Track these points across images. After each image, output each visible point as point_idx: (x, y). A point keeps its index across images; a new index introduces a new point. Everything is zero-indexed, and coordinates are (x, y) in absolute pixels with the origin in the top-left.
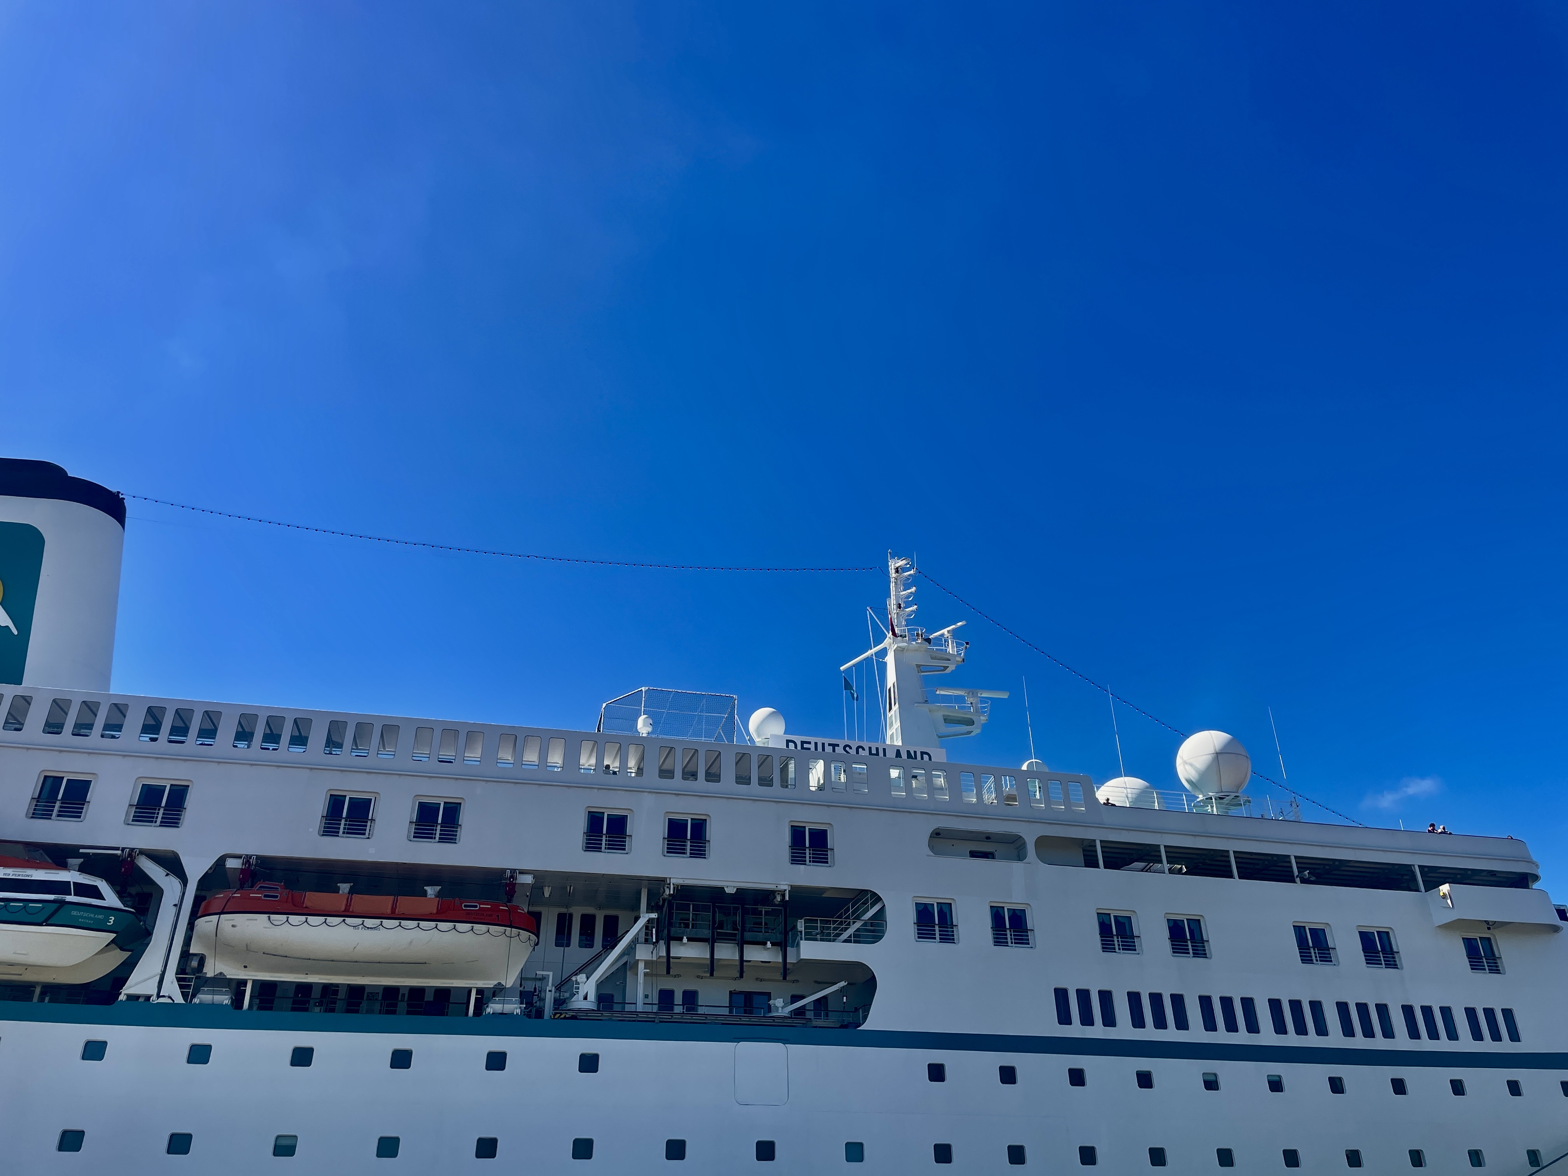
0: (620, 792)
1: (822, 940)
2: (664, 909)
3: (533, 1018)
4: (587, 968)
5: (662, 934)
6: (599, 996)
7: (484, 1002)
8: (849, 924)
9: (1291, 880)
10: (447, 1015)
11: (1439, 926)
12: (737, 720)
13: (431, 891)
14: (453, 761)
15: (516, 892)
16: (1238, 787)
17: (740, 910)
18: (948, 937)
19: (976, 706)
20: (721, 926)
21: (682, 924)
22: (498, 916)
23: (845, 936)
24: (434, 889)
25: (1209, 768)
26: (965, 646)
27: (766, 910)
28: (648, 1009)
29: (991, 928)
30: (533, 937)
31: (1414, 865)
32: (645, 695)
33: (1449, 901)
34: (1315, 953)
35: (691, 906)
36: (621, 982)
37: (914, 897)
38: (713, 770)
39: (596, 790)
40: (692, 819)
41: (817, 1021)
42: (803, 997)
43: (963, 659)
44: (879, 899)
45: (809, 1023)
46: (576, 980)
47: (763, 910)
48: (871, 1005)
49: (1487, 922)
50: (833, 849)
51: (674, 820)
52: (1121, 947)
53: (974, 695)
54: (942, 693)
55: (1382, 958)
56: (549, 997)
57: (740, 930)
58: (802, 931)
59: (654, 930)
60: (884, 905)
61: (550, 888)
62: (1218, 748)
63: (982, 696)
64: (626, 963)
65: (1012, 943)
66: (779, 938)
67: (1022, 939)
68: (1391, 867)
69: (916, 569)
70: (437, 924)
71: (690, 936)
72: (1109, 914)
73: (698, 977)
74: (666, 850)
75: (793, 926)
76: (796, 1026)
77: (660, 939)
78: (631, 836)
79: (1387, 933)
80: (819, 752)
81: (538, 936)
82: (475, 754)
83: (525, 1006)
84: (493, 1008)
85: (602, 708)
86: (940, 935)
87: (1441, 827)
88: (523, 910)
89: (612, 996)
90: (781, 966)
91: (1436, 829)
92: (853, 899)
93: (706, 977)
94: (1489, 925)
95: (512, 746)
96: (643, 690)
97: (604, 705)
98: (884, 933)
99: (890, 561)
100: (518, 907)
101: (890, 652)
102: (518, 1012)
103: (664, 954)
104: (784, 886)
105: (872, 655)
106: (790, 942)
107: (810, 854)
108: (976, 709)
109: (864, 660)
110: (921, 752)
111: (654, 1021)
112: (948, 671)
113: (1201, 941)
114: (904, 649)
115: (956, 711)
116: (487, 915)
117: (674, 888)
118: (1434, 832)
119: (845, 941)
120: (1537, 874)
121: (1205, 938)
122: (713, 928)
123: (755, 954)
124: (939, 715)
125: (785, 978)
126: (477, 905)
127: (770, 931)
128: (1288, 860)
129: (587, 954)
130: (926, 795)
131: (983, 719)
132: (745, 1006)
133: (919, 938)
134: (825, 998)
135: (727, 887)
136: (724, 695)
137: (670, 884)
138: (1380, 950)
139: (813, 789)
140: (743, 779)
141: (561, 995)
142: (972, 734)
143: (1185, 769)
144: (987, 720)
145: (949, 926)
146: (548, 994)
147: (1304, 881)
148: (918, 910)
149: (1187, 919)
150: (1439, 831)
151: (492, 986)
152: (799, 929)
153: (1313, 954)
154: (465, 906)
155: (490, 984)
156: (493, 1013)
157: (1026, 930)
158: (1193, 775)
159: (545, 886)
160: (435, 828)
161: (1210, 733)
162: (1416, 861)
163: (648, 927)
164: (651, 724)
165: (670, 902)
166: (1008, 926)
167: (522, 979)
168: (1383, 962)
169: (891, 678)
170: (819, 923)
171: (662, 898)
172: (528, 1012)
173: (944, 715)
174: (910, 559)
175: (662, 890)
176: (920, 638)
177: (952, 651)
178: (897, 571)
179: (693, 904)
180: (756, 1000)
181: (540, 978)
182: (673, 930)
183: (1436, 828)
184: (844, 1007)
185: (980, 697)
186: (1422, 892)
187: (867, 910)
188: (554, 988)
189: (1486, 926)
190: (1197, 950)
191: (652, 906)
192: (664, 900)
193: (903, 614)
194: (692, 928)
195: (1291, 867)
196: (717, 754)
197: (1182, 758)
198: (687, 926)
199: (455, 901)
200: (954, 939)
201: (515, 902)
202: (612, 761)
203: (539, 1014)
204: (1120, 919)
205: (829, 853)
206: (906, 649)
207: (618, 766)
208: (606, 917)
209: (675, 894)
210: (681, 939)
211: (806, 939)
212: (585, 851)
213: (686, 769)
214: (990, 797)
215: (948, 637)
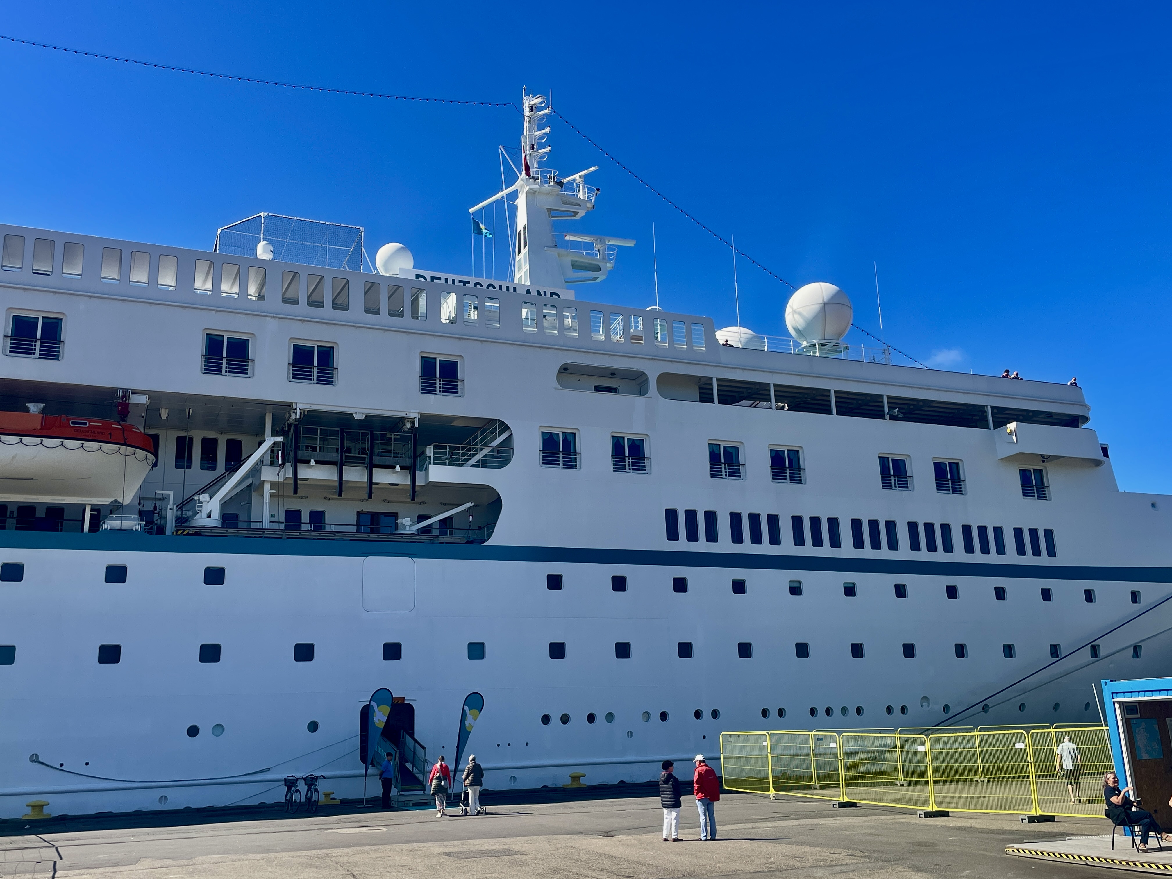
0: (240, 315)
1: (450, 465)
2: (290, 434)
3: (154, 534)
4: (211, 488)
5: (289, 457)
6: (223, 516)
7: (101, 520)
8: (477, 451)
9: (881, 416)
10: (61, 531)
11: (1001, 459)
12: (364, 253)
13: (33, 408)
14: (50, 273)
15: (129, 412)
16: (840, 335)
17: (369, 436)
18: (571, 463)
19: (603, 253)
20: (349, 450)
21: (310, 447)
22: (110, 434)
23: (473, 461)
24: (37, 407)
25: (815, 318)
26: (595, 193)
27: (396, 437)
28: (275, 526)
29: (612, 455)
30: (151, 457)
31: (987, 406)
32: (264, 221)
33: (1014, 437)
34: (895, 480)
35: (319, 431)
36: (246, 502)
37: (541, 426)
38: (339, 301)
39: (214, 312)
40: (318, 346)
41: (444, 538)
42: (429, 517)
43: (594, 206)
44: (507, 428)
45: (437, 539)
46: (199, 499)
47: (393, 437)
48: (496, 523)
49: (1042, 456)
50: (463, 380)
51: (301, 347)
52: (727, 474)
53: (602, 242)
54: (572, 238)
55: (950, 486)
56: (171, 516)
57: (369, 454)
58: (431, 457)
59: (280, 453)
60: (512, 434)
61: (167, 410)
62: (826, 300)
63: (609, 243)
64: (250, 486)
65: (630, 469)
66: (408, 462)
67: (639, 466)
68: (966, 408)
69: (551, 108)
70: (42, 440)
71: (318, 459)
72: (719, 445)
73: (325, 498)
74: (291, 376)
75: (422, 452)
76: (423, 542)
77: (287, 461)
78: (254, 360)
79: (957, 464)
80: (448, 288)
81: (156, 455)
82: (74, 270)
83: (145, 523)
84: (110, 524)
85: (217, 233)
86: (563, 462)
87: (1015, 373)
88: (138, 429)
89: (237, 516)
90: (410, 488)
91: (1010, 375)
92: (482, 428)
93: (333, 499)
94: (1044, 458)
95: (118, 263)
96: (262, 216)
97: (219, 231)
98: (511, 459)
99: (525, 98)
100: (132, 426)
101: (522, 195)
102: (137, 528)
103: (291, 475)
104: (414, 414)
105: (503, 197)
106: (418, 467)
107: (440, 384)
108: (603, 256)
109: (494, 202)
110: (551, 292)
111: (281, 538)
112: (578, 217)
113: (798, 469)
114: (536, 192)
115: (582, 257)
116: (98, 433)
117: (301, 413)
118: (1008, 378)
119: (473, 466)
120: (1087, 415)
121: (802, 467)
122: (342, 452)
123: (382, 477)
124: (567, 260)
125: (413, 499)
126: (86, 423)
127: (399, 456)
128: (881, 400)
129: (210, 476)
130: (556, 332)
131: (609, 265)
132: (372, 524)
133: (543, 463)
134: (450, 518)
135: (356, 413)
136: (350, 226)
137: (296, 409)
138: (949, 478)
139: (443, 321)
140: (373, 310)
141: (183, 513)
142: (598, 280)
143: (794, 318)
144: (613, 267)
145: (572, 454)
146: (169, 513)
147: (893, 418)
148: (544, 438)
149: (788, 450)
150: (1012, 376)
151: (108, 503)
152: (428, 454)
153: (893, 481)
154: (73, 423)
155: (105, 501)
156: (110, 530)
157: (644, 458)
158: (800, 323)
159: (162, 408)
160: (34, 343)
161: (820, 285)
162: (989, 402)
163: (273, 450)
164: (271, 251)
165: (296, 427)
166: (627, 454)
167: (141, 499)
168: (951, 489)
169: (522, 220)
170: (448, 449)
171: (288, 423)
172: (148, 529)
173: (572, 261)
174: (545, 97)
175: (288, 415)
176: (553, 180)
177: (583, 196)
178: (531, 110)
179: (321, 429)
180: (384, 520)
181: (160, 498)
182: (300, 453)
183: (1009, 373)
184: (470, 525)
185: (607, 244)
186: (990, 429)
187: (494, 438)
188: (175, 506)
189: (1041, 459)
190: (794, 477)
191: (277, 431)
192: (290, 426)
193: (536, 155)
194: (320, 451)
195: (883, 407)
196: (345, 282)
197: (792, 308)
198: (314, 449)
199: (61, 418)
200: (576, 465)
201: (130, 420)
202: (230, 286)
203: (161, 530)
204: (729, 449)
205: (459, 384)
206: (537, 192)
207: (238, 292)
208: (228, 441)
209: (301, 419)
210: (308, 462)
211: (434, 464)
212: (204, 373)
213: (310, 299)
214: (617, 337)
215: (579, 183)
